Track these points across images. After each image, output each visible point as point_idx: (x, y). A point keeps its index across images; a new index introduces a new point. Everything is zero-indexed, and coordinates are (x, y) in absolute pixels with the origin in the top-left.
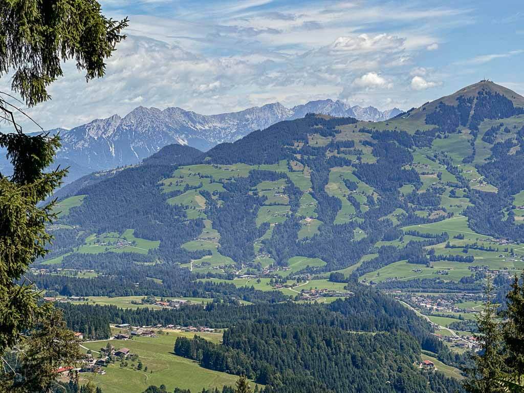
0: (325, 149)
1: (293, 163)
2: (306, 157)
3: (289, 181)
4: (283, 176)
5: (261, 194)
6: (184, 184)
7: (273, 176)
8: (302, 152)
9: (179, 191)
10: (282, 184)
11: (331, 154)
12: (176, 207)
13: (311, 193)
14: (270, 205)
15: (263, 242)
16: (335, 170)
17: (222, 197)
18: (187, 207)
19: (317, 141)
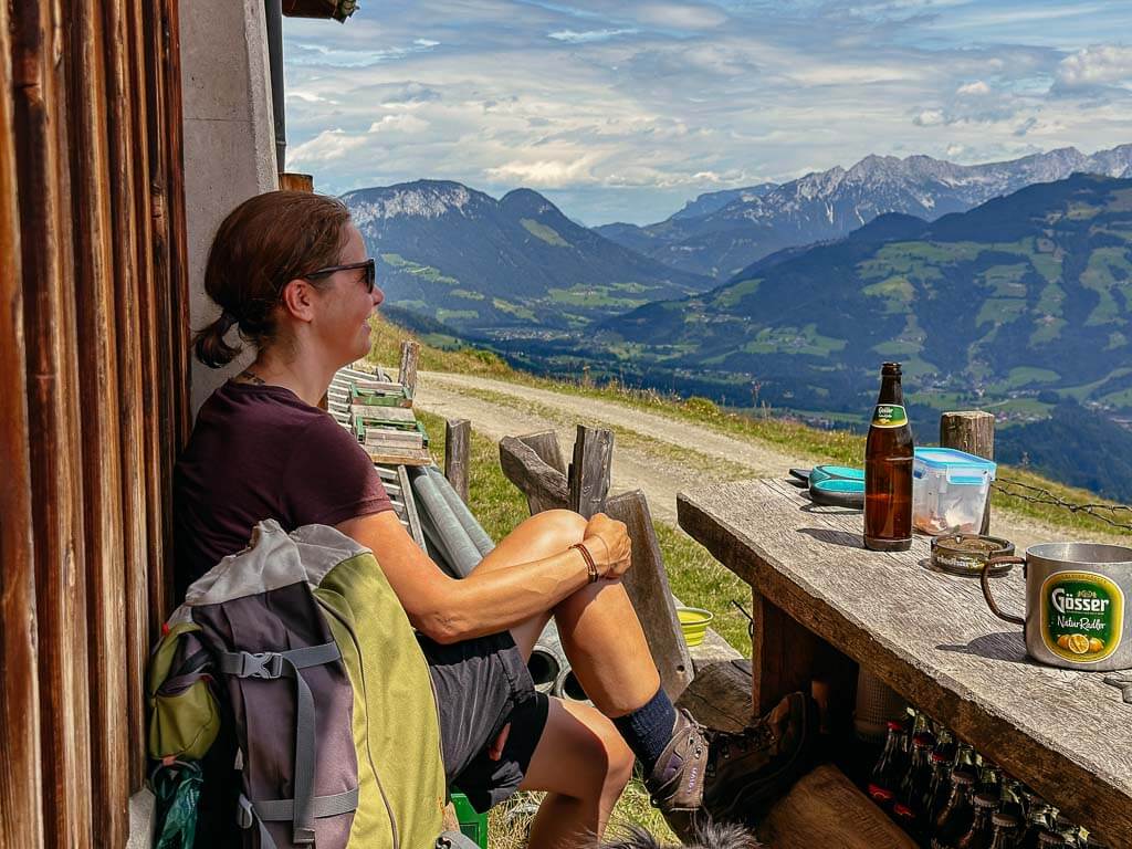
0: (1088, 223)
1: (1040, 242)
2: (1060, 234)
3: (1030, 266)
4: (1024, 258)
5: (989, 283)
6: (888, 268)
7: (1011, 259)
8: (1056, 227)
9: (880, 277)
10: (1020, 270)
11: (1098, 230)
12: (874, 297)
13: (1059, 283)
14: (1000, 297)
15: (981, 346)
16: (1100, 253)
17: (937, 285)
18: (888, 298)
19: (1080, 212)
